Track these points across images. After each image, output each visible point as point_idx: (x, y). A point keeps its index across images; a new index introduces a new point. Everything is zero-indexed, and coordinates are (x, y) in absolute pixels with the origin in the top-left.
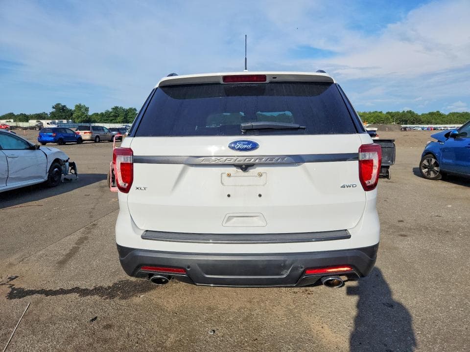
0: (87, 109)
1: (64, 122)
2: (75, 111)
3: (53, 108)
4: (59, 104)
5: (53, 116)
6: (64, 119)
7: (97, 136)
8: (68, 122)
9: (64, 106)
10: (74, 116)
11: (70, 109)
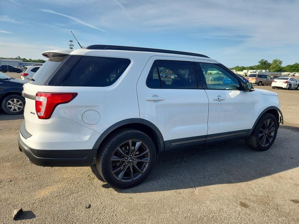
0: (281, 63)
1: (263, 72)
2: (272, 64)
3: (259, 62)
4: (263, 60)
5: (258, 68)
6: (264, 69)
7: (261, 81)
8: (266, 71)
9: (267, 61)
10: (270, 67)
11: (270, 63)
